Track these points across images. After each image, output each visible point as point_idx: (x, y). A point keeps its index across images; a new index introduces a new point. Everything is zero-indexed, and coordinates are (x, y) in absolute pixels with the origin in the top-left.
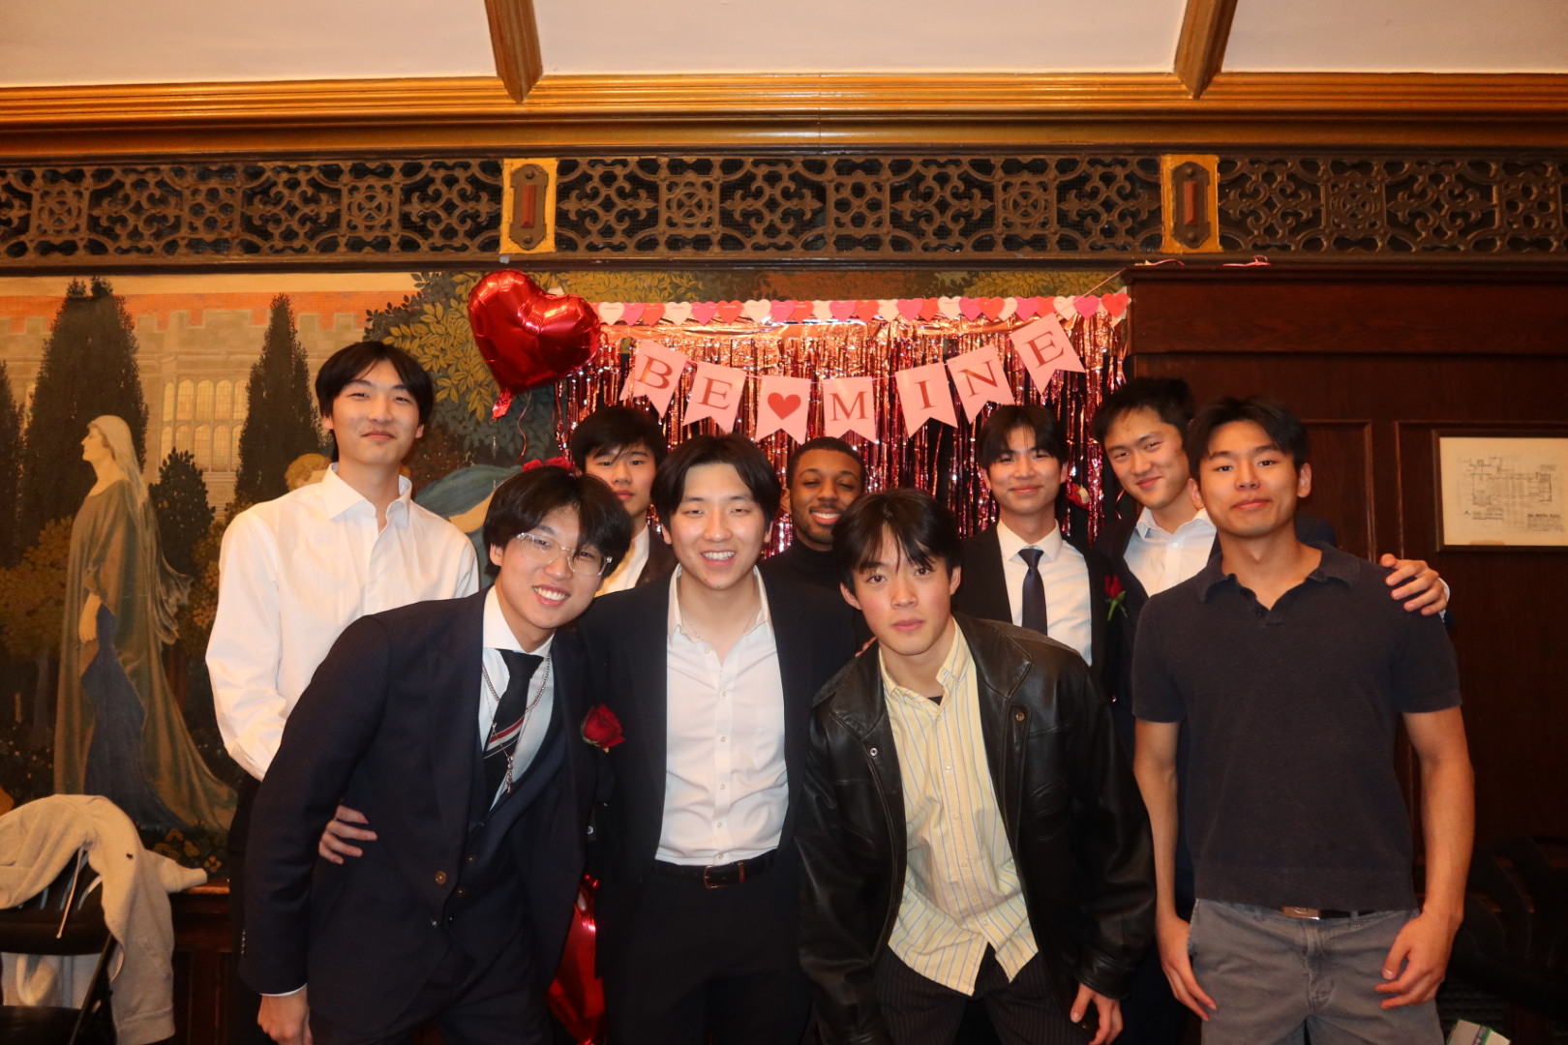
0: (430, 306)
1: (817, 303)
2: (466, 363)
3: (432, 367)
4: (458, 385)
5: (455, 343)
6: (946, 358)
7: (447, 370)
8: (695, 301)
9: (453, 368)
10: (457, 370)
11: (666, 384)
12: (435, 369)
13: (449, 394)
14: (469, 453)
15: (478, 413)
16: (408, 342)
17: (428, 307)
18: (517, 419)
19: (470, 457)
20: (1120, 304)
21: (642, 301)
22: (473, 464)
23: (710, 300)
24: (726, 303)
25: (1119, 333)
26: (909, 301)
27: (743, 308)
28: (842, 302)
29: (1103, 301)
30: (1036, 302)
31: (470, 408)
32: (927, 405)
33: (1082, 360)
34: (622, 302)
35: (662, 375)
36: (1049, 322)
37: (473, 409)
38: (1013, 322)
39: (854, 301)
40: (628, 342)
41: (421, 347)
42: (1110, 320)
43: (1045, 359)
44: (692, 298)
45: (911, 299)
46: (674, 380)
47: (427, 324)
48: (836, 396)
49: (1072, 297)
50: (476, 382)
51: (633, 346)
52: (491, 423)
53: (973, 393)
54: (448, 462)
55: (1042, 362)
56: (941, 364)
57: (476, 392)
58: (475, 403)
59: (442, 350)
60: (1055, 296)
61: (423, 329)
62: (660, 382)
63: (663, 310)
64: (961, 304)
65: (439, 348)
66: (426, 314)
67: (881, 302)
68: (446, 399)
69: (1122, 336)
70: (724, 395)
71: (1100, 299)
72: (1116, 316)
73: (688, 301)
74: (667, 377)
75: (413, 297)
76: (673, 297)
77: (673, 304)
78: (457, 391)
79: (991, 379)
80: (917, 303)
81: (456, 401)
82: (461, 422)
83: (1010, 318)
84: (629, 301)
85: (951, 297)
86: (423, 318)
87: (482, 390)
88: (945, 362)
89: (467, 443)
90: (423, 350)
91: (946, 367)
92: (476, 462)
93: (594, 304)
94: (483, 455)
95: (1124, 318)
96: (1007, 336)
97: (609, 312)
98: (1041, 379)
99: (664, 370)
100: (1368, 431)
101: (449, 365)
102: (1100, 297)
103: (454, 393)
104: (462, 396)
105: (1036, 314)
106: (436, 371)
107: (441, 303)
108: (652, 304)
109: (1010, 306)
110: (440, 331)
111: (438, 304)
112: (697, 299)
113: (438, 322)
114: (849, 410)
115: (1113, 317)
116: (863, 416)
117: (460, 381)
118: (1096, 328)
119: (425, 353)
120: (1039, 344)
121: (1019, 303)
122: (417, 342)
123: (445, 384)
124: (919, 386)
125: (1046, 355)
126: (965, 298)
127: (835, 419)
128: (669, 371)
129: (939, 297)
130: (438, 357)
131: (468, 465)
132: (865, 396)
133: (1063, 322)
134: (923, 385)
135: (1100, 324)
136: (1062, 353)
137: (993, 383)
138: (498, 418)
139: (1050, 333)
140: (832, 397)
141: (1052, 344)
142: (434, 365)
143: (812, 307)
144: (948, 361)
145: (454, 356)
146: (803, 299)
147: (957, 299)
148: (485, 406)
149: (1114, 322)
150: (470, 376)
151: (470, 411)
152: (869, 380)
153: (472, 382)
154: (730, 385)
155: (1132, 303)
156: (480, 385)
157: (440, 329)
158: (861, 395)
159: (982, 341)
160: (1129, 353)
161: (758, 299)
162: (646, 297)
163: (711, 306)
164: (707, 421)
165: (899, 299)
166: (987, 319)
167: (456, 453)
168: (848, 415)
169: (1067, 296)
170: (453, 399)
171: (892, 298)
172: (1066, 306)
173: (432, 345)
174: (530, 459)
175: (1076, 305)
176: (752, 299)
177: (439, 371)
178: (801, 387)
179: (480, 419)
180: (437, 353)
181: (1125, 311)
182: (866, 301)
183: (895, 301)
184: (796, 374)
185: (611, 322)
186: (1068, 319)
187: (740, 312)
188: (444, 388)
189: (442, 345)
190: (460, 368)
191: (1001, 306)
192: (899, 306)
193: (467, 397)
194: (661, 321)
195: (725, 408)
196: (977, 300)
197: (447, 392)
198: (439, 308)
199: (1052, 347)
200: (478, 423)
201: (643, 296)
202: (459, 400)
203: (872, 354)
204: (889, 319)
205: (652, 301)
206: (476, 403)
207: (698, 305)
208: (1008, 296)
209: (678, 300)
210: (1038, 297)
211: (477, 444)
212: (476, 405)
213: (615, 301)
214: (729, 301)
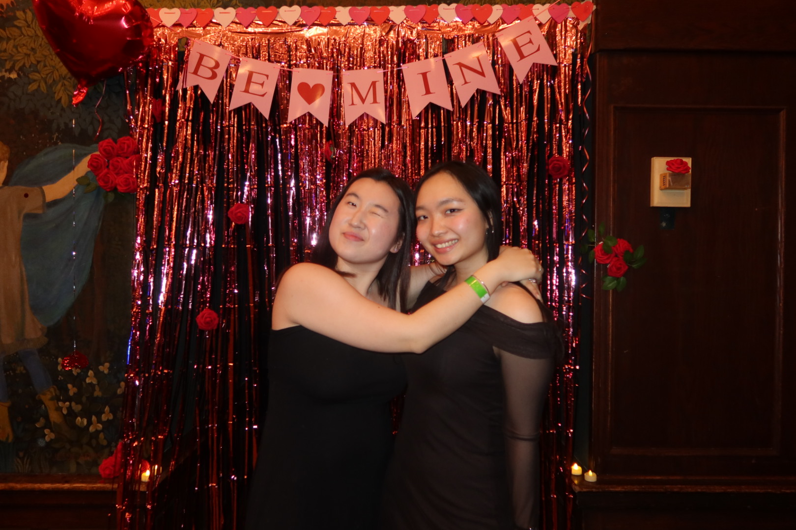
0: (22, 13)
1: (338, 8)
2: (52, 60)
3: (24, 64)
4: (46, 78)
5: (43, 43)
6: (444, 53)
7: (37, 66)
8: (239, 6)
9: (42, 64)
10: (45, 66)
11: (214, 76)
12: (27, 65)
13: (39, 86)
14: (57, 134)
15: (63, 101)
16: (5, 43)
17: (20, 14)
18: (96, 106)
19: (57, 137)
20: (586, 10)
21: (195, 7)
22: (60, 143)
23: (251, 6)
24: (264, 8)
25: (585, 34)
26: (415, 7)
27: (278, 12)
28: (359, 8)
29: (572, 8)
30: (518, 8)
31: (57, 97)
32: (428, 92)
33: (555, 56)
34: (179, 8)
35: (211, 69)
36: (529, 24)
37: (58, 98)
38: (499, 25)
39: (369, 7)
40: (184, 41)
41: (16, 47)
42: (578, 24)
43: (525, 55)
44: (236, 4)
45: (416, 5)
46: (221, 72)
47: (19, 28)
48: (353, 85)
49: (547, 5)
50: (60, 76)
51: (187, 44)
52: (73, 110)
53: (466, 83)
54: (40, 141)
55: (522, 56)
56: (440, 58)
57: (61, 83)
58: (60, 94)
59: (33, 49)
60: (534, 4)
61: (16, 32)
62: (210, 74)
63: (213, 16)
64: (457, 10)
65: (30, 48)
66: (19, 19)
67: (391, 8)
68: (36, 90)
69: (588, 38)
70: (262, 84)
71: (570, 7)
72: (583, 21)
73: (233, 7)
74: (215, 70)
75: (7, 5)
76: (221, 3)
77: (220, 10)
78: (46, 83)
79: (480, 70)
80: (420, 10)
81: (45, 92)
82: (49, 109)
83: (496, 22)
84: (185, 7)
85: (449, 4)
86: (16, 23)
87: (66, 83)
88: (443, 57)
89: (54, 126)
90: (17, 49)
91: (444, 61)
92: (62, 142)
93: (156, 10)
94: (68, 136)
95: (589, 22)
96: (493, 36)
97: (168, 16)
98: (521, 72)
99: (212, 64)
100: (783, 115)
101: (38, 62)
102: (570, 5)
103: (43, 85)
104: (50, 87)
105: (518, 18)
106: (28, 67)
107: (30, 10)
108: (203, 10)
109: (497, 11)
110: (29, 33)
111: (28, 11)
112: (241, 5)
113: (29, 26)
114: (364, 97)
115: (581, 22)
116: (375, 101)
117: (47, 75)
118: (566, 31)
119: (19, 52)
120: (521, 42)
121: (504, 10)
122: (12, 41)
123: (35, 78)
124: (421, 76)
125: (525, 51)
126: (461, 5)
127: (353, 104)
128: (217, 65)
129: (439, 4)
130: (29, 55)
131: (56, 144)
132: (377, 83)
133: (541, 25)
134: (424, 75)
135: (569, 25)
136: (538, 50)
137: (482, 74)
138: (77, 104)
139: (529, 32)
140: (350, 85)
141: (531, 42)
142: (26, 61)
143: (335, 12)
144: (445, 56)
145: (42, 54)
146: (327, 5)
147: (454, 5)
148: (68, 95)
149: (580, 27)
150: (56, 72)
151: (56, 100)
152: (381, 71)
153: (57, 74)
154: (267, 76)
155: (596, 10)
156: (64, 78)
157: (31, 32)
158: (374, 84)
159: (473, 40)
160: (593, 52)
161: (290, 6)
162: (198, 4)
163: (252, 10)
164: (249, 105)
165: (406, 5)
166: (479, 23)
167: (46, 134)
168: (363, 100)
169: (543, 4)
170: (42, 89)
171: (400, 5)
172: (542, 12)
173: (24, 45)
174: (107, 138)
175: (550, 10)
176: (286, 5)
177: (30, 67)
178: (324, 77)
179: (65, 106)
180: (29, 52)
181: (590, 17)
182: (379, 7)
183: (403, 7)
184: (320, 67)
185: (169, 25)
186: (544, 22)
187: (276, 17)
188: (35, 81)
189: (32, 45)
190: (47, 64)
191: (490, 12)
192: (406, 11)
193: (53, 89)
194: (211, 24)
195: (263, 95)
196: (470, 7)
197: (38, 84)
198: (30, 15)
199: (530, 44)
200: (63, 109)
201: (196, 4)
202: (47, 91)
203: (383, 51)
204: (398, 22)
205: (203, 7)
206: (61, 92)
207: (241, 10)
208: (495, 4)
209: (225, 7)
210: (520, 5)
211: (62, 126)
212: (60, 95)
213: (173, 7)
214: (267, 7)
